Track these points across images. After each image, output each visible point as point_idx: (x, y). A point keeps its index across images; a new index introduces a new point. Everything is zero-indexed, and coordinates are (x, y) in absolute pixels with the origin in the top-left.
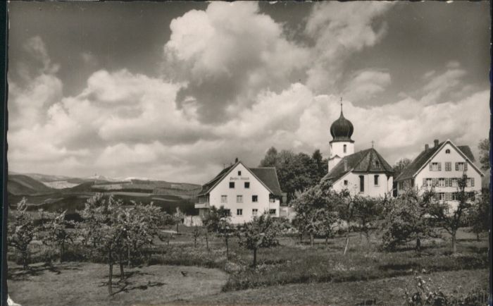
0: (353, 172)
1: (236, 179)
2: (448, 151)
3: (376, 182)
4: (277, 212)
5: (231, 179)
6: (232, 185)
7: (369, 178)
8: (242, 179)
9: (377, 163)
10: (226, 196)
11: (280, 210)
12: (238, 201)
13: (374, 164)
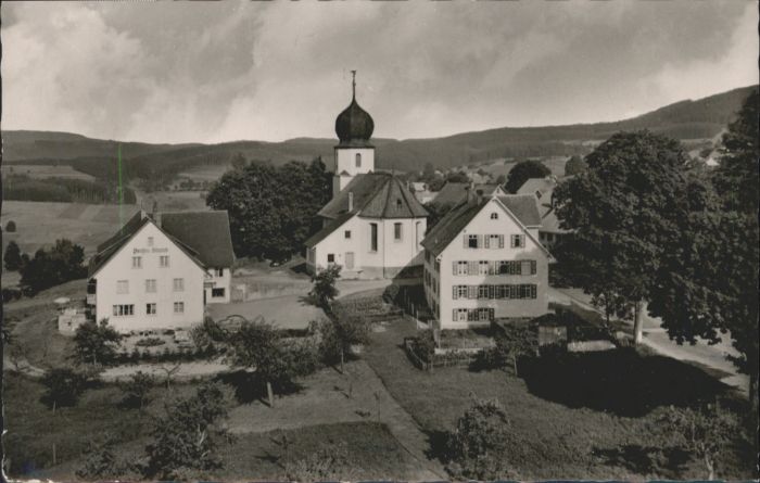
0: (359, 216)
1: (144, 251)
2: (494, 216)
3: (398, 234)
4: (227, 293)
5: (136, 251)
6: (137, 262)
7: (386, 227)
8: (154, 250)
9: (399, 202)
10: (126, 281)
11: (232, 289)
12: (148, 290)
13: (395, 203)
